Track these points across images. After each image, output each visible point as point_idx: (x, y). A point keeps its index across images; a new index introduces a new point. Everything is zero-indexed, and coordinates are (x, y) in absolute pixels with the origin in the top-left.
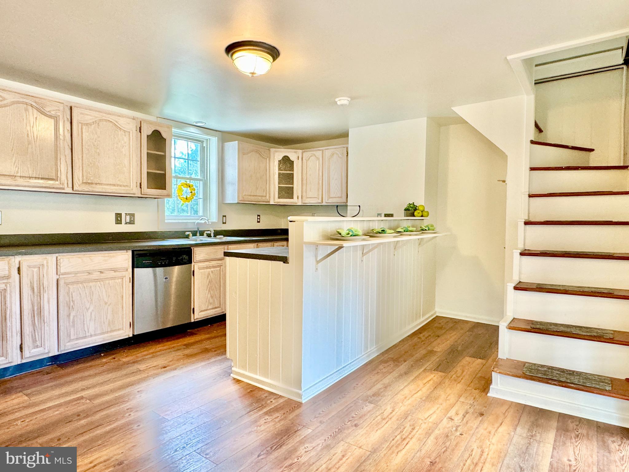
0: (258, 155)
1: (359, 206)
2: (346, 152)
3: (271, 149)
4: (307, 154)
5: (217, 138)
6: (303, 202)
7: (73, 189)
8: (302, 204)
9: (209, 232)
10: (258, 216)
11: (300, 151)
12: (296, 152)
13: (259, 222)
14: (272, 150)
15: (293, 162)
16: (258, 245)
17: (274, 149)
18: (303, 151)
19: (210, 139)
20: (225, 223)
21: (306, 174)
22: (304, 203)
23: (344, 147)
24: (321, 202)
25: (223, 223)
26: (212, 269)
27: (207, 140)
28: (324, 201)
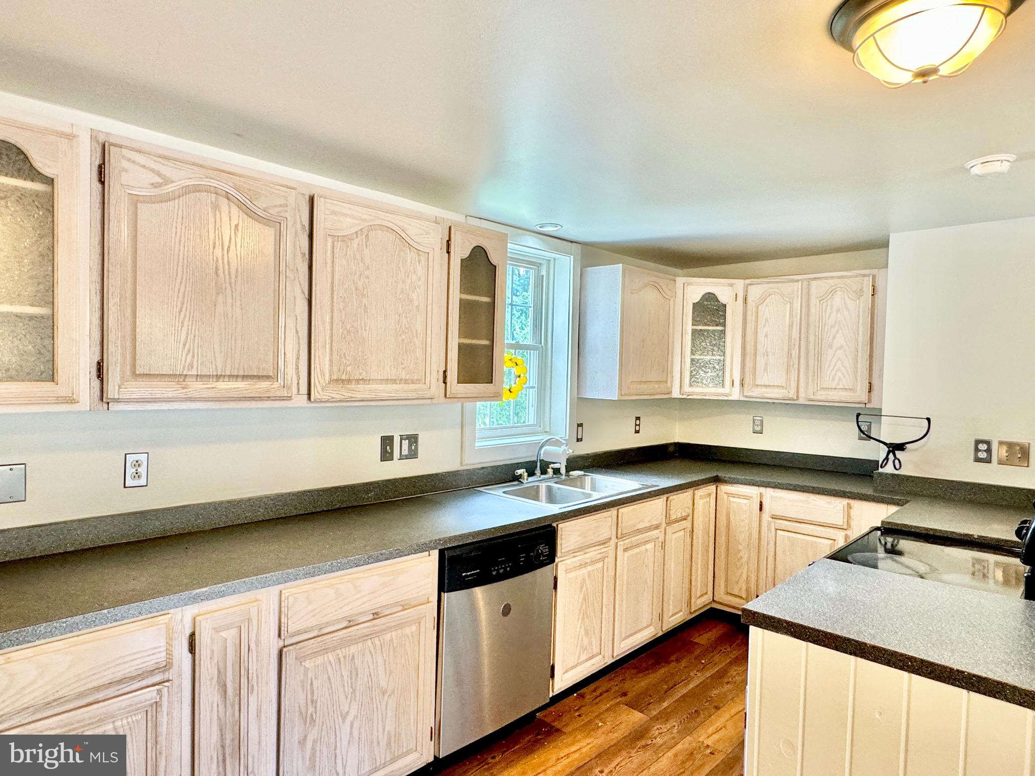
0: (656, 291)
1: (928, 420)
2: (871, 288)
3: (678, 279)
4: (756, 291)
5: (572, 257)
6: (745, 394)
7: (309, 398)
8: (742, 399)
9: (556, 466)
10: (638, 418)
11: (740, 284)
12: (731, 285)
13: (637, 432)
14: (680, 281)
15: (725, 306)
16: (671, 498)
17: (684, 279)
18: (748, 281)
19: (555, 259)
20: (581, 440)
21: (756, 332)
22: (746, 397)
23: (864, 276)
24: (795, 398)
25: (578, 440)
26: (590, 568)
27: (549, 260)
28: (802, 395)
